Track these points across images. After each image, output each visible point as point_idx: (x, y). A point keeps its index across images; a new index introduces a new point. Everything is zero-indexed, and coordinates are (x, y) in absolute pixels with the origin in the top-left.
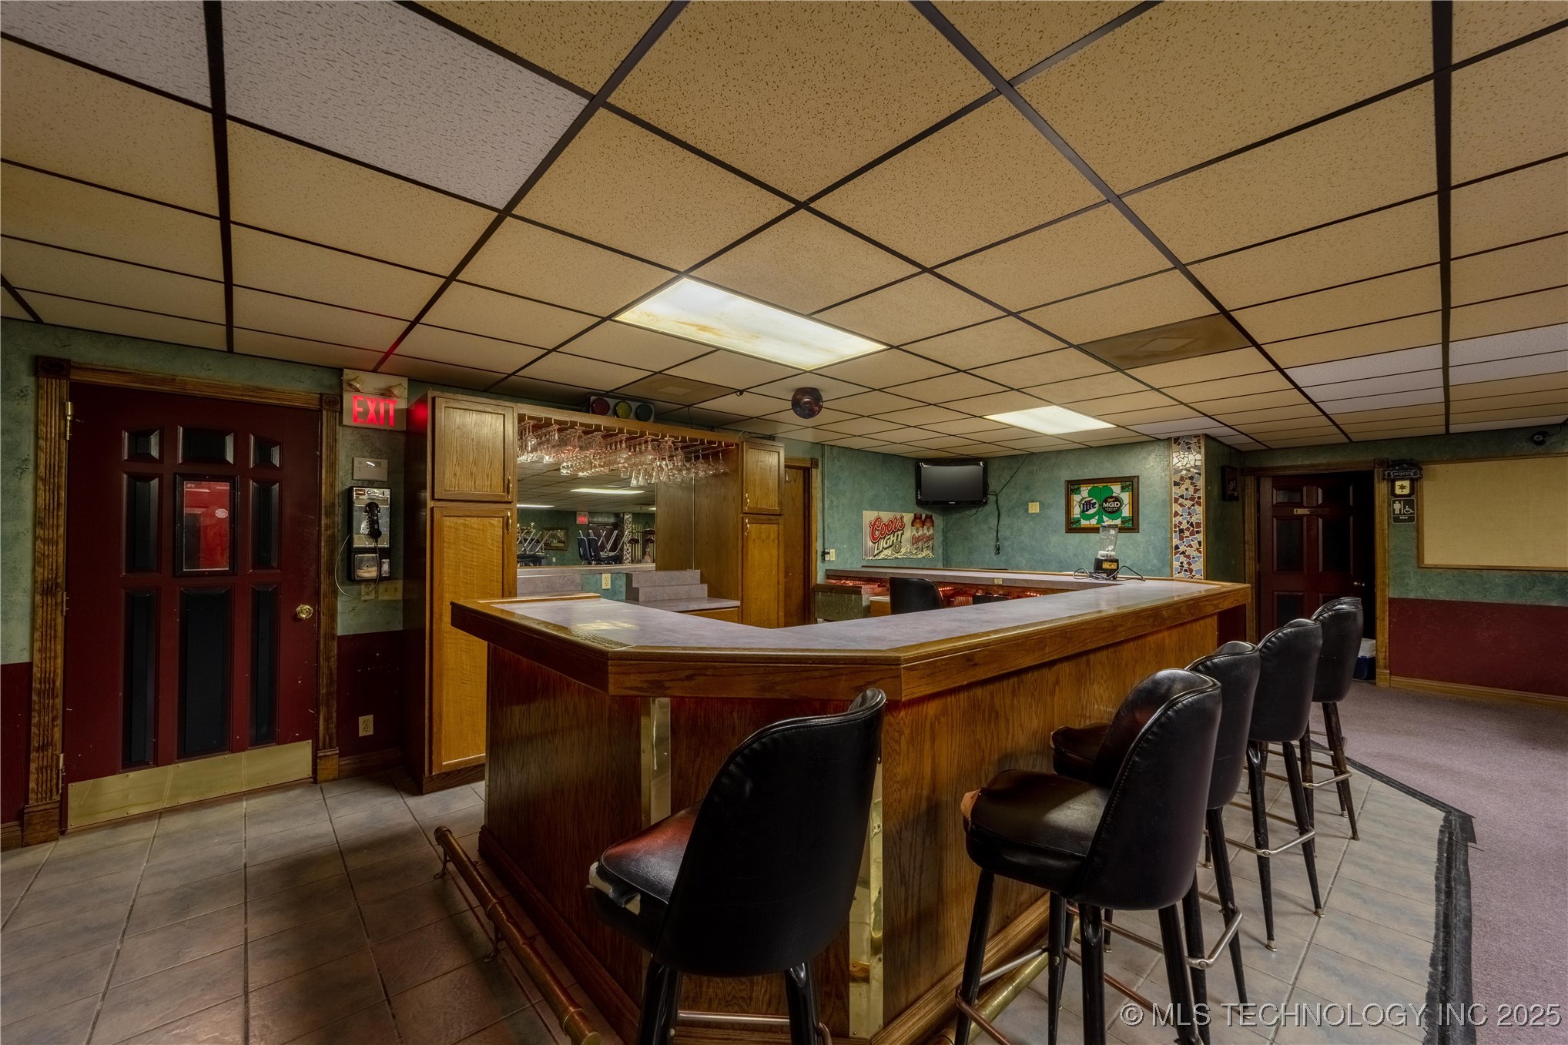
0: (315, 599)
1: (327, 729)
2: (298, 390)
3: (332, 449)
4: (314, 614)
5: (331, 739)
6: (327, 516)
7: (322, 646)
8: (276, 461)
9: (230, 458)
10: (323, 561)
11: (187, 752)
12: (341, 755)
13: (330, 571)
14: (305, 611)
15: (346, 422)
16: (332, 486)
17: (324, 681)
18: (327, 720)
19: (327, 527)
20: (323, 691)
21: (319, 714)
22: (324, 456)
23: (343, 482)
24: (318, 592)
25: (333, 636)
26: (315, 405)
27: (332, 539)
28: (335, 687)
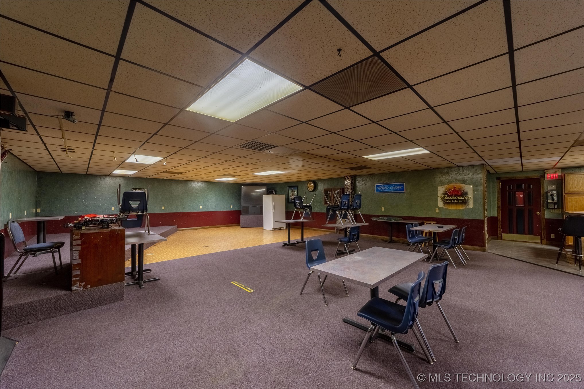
0: (540, 211)
1: (544, 235)
2: (536, 175)
3: (543, 184)
4: (540, 214)
5: (544, 237)
6: (542, 196)
7: (542, 220)
8: (531, 188)
9: (523, 188)
10: (542, 205)
11: (518, 233)
12: (547, 240)
13: (543, 206)
14: (538, 213)
15: (545, 179)
16: (543, 191)
17: (542, 226)
18: (543, 233)
19: (542, 199)
20: (542, 228)
21: (541, 231)
22: (541, 186)
23: (545, 190)
24: (541, 210)
25: (544, 218)
26: (539, 177)
27: (543, 201)
28: (545, 228)
